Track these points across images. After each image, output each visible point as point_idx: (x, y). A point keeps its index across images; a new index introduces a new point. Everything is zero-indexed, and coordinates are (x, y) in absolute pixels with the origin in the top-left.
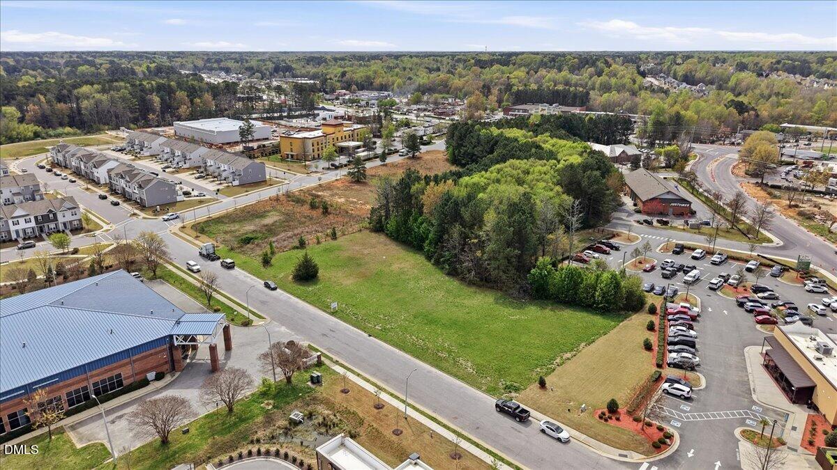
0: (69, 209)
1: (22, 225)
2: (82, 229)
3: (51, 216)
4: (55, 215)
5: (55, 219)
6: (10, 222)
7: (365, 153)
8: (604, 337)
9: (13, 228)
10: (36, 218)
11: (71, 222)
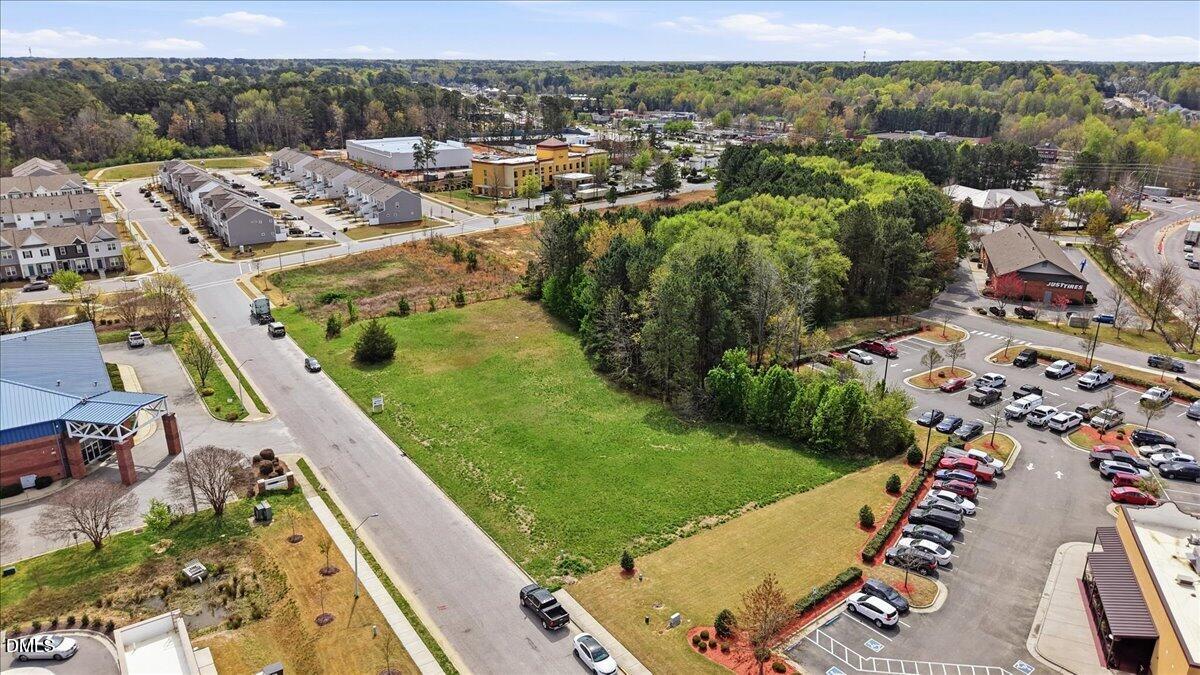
0: (105, 240)
1: (37, 258)
2: (122, 270)
3: (79, 248)
4: (84, 247)
5: (85, 253)
6: (20, 253)
7: (591, 191)
8: (799, 496)
9: (24, 262)
10: (57, 250)
11: (107, 259)
